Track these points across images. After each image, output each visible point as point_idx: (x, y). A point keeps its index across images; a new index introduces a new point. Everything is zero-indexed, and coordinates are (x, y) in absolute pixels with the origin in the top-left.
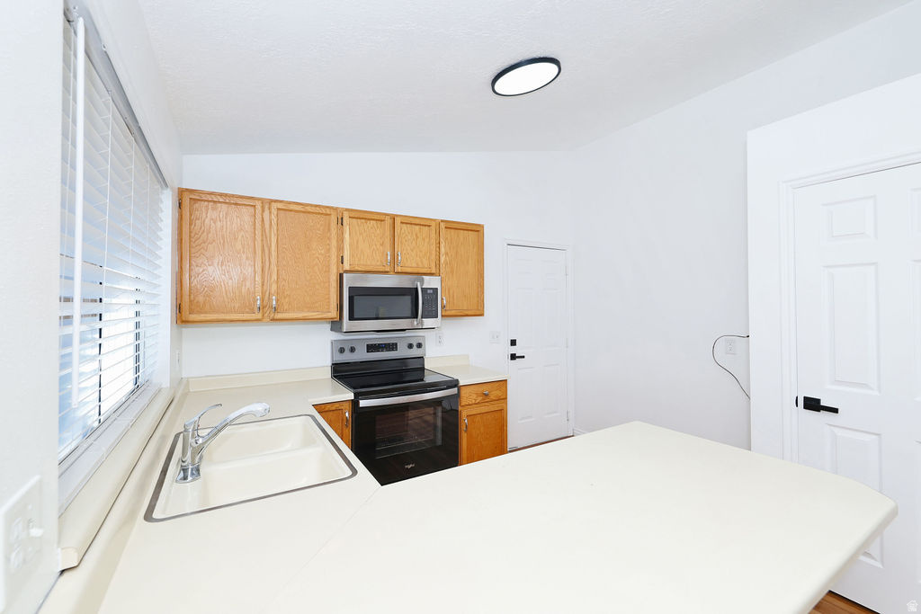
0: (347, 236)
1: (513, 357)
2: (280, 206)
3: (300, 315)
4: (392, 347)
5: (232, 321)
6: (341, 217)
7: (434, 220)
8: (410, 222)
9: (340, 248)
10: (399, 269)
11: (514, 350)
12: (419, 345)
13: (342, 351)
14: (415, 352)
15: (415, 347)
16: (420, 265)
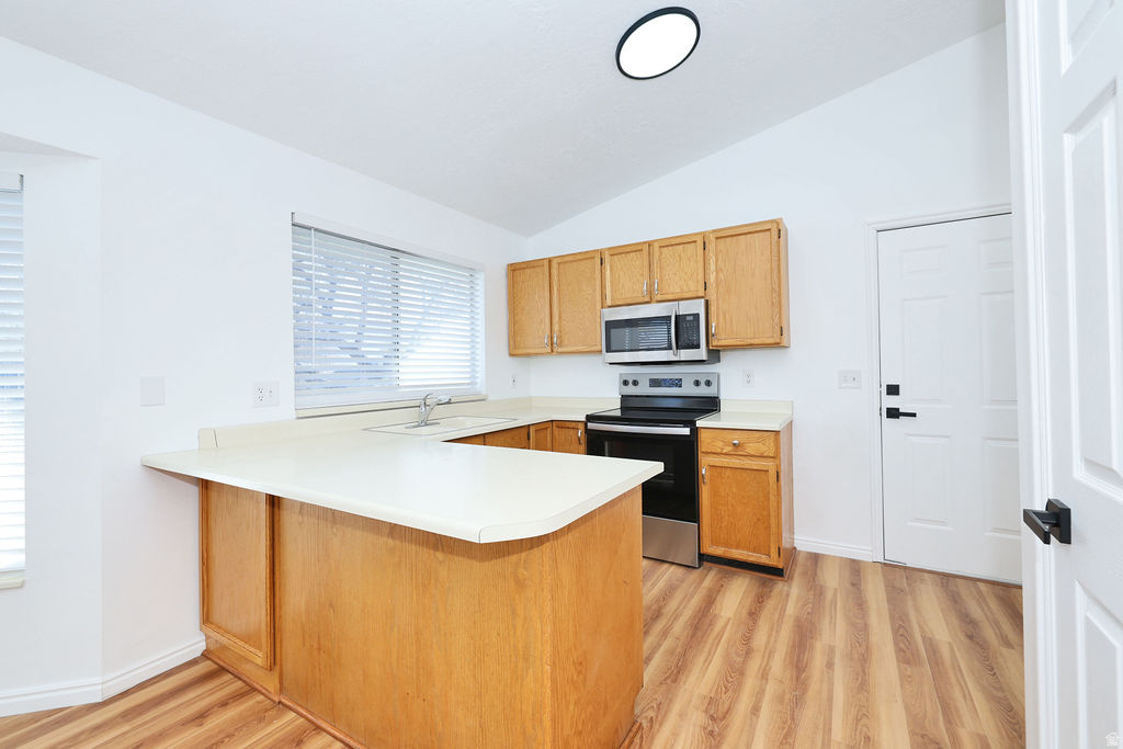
0: (608, 273)
1: (893, 413)
2: (559, 260)
3: (574, 349)
4: (678, 383)
5: (537, 354)
6: (600, 257)
7: (700, 233)
8: (668, 244)
9: (603, 287)
11: (892, 402)
12: (708, 383)
13: (625, 383)
14: (703, 391)
15: (703, 384)
16: (685, 289)
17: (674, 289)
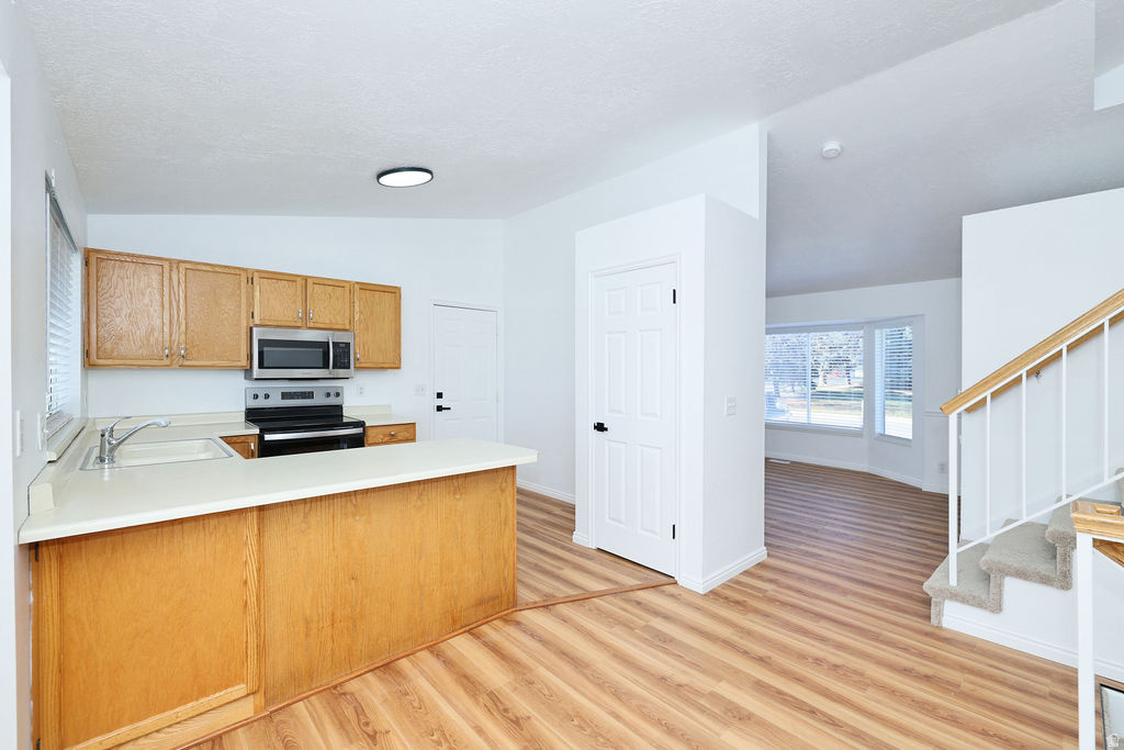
0: (257, 294)
1: (440, 408)
2: (188, 265)
3: (210, 363)
4: (310, 395)
6: (250, 277)
7: (349, 282)
8: (323, 283)
9: (250, 305)
10: (312, 325)
11: (440, 402)
12: (338, 395)
13: (256, 397)
14: (332, 401)
15: (332, 396)
16: (334, 321)
17: (325, 320)
